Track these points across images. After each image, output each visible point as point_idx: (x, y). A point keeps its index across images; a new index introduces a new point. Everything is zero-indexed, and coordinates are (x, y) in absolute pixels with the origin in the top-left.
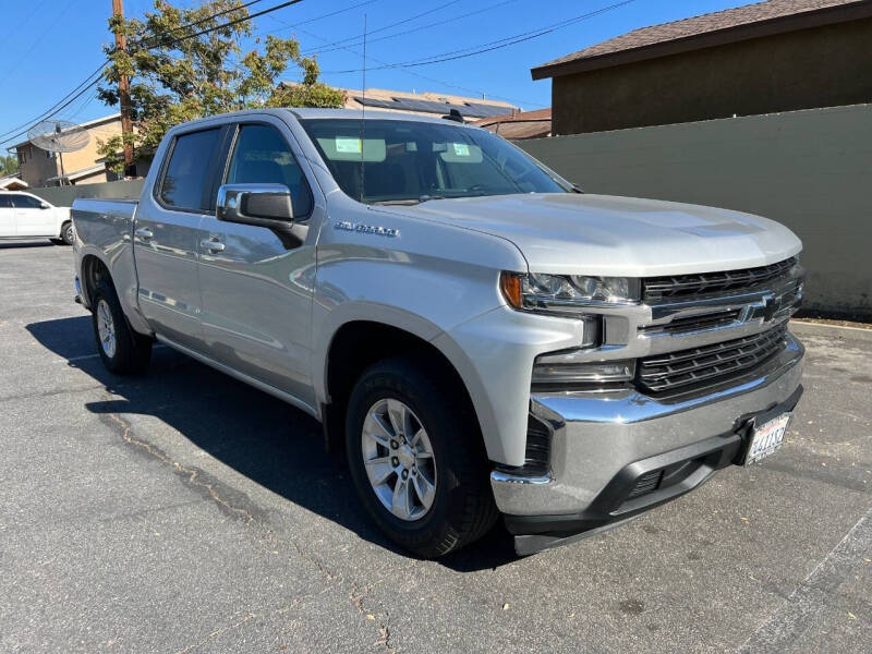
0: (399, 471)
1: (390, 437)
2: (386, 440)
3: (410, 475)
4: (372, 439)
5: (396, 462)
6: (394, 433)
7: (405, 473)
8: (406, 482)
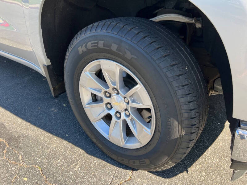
0: (112, 113)
1: (104, 89)
2: (100, 92)
3: (123, 117)
4: (87, 90)
5: (109, 106)
6: (107, 87)
7: (118, 115)
8: (120, 121)
